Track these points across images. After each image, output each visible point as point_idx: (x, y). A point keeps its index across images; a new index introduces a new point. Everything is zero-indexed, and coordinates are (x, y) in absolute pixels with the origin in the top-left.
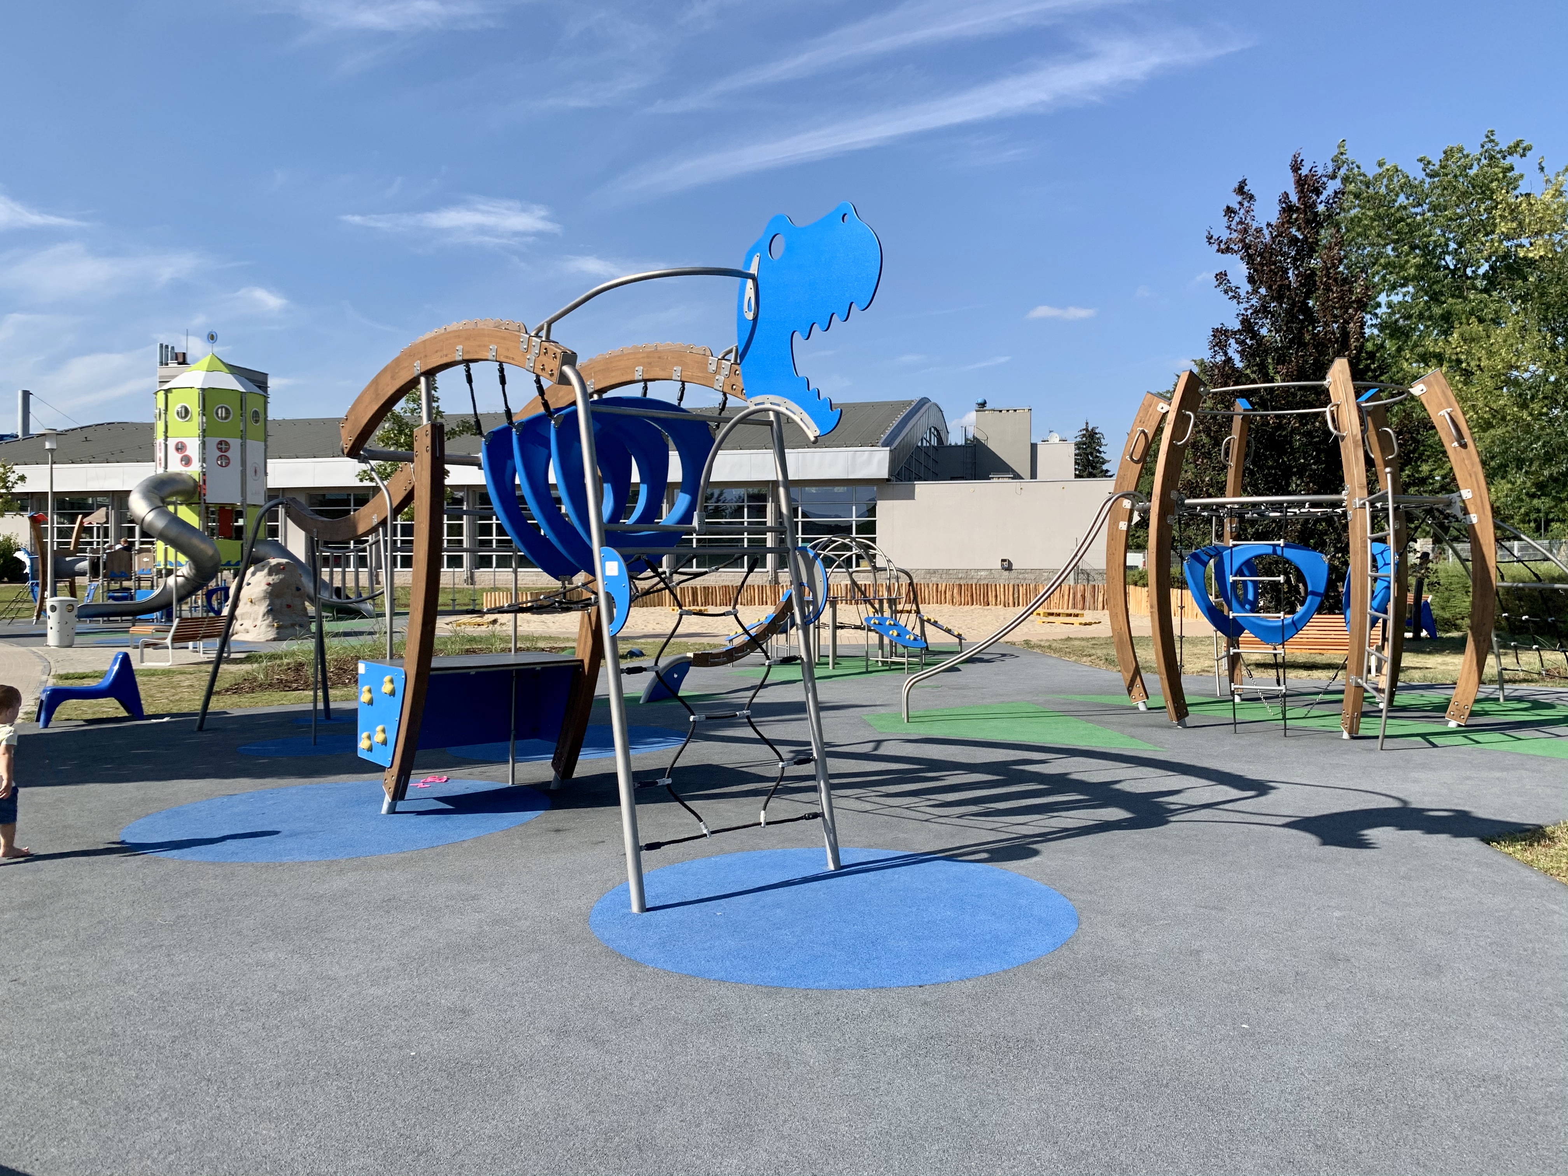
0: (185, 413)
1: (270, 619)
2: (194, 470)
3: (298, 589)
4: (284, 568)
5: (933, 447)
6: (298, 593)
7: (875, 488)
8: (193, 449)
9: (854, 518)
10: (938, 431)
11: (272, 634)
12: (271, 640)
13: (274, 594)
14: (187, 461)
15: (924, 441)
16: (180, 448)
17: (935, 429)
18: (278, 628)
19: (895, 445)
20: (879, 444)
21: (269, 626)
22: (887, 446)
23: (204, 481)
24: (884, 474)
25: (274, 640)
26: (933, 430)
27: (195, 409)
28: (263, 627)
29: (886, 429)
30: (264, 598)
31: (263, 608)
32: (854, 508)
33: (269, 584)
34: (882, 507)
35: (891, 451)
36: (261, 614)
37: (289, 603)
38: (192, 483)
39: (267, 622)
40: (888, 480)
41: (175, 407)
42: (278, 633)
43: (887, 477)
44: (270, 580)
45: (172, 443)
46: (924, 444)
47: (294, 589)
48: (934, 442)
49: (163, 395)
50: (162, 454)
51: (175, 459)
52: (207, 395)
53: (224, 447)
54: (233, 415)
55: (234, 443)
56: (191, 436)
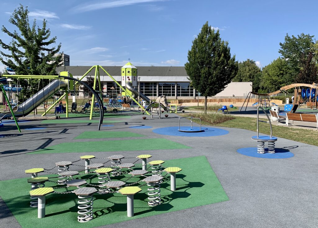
0: (129, 72)
8: (130, 78)
14: (129, 80)
16: (128, 77)
23: (132, 83)
27: (131, 71)
41: (127, 71)
45: (127, 77)
49: (125, 69)
50: (125, 78)
51: (127, 79)
52: (133, 69)
53: (134, 77)
54: (135, 72)
55: (136, 77)
56: (130, 76)
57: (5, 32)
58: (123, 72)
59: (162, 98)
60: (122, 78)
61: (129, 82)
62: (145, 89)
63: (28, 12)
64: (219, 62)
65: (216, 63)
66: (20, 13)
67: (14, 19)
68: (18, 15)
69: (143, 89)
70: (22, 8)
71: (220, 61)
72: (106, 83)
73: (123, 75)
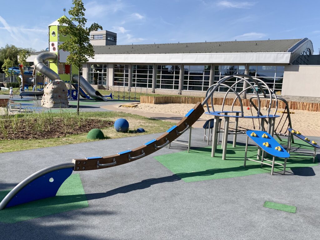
0: (54, 33)
1: (52, 100)
2: (56, 52)
3: (64, 91)
4: (59, 83)
5: (308, 55)
6: (63, 92)
7: (284, 67)
8: (56, 45)
9: (275, 77)
10: (310, 50)
11: (52, 106)
12: (51, 107)
13: (54, 92)
14: (54, 49)
15: (305, 53)
16: (53, 45)
17: (309, 49)
18: (54, 103)
19: (293, 52)
20: (287, 51)
21: (51, 103)
22: (290, 52)
23: (59, 55)
24: (288, 62)
25: (52, 107)
26: (308, 49)
27: (56, 32)
28: (50, 103)
29: (291, 47)
30: (51, 93)
31: (50, 96)
32: (275, 73)
33: (53, 88)
34: (286, 74)
35: (291, 53)
36: (49, 98)
37: (60, 95)
38: (55, 56)
39: (51, 101)
40: (289, 64)
41: (51, 32)
42: (54, 105)
43: (289, 63)
44: (53, 87)
45: (51, 43)
46: (304, 54)
47: (62, 91)
48: (308, 53)
52: (60, 27)
56: (56, 41)
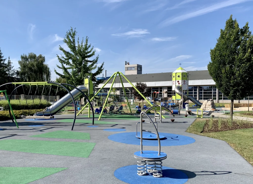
0: (179, 76)
8: (180, 82)
14: (179, 84)
16: (178, 82)
23: (182, 87)
27: (181, 76)
41: (177, 75)
45: (177, 81)
49: (175, 74)
50: (175, 83)
51: (177, 83)
52: (182, 74)
53: (185, 81)
54: (186, 76)
55: (186, 80)
56: (180, 80)
57: (61, 50)
58: (174, 77)
59: (209, 101)
60: (173, 83)
61: (178, 86)
62: (204, 93)
63: (76, 32)
64: (244, 59)
65: (241, 60)
66: (70, 34)
67: (66, 39)
68: (69, 36)
69: (202, 93)
70: (72, 30)
71: (246, 58)
72: (167, 88)
73: (174, 79)
